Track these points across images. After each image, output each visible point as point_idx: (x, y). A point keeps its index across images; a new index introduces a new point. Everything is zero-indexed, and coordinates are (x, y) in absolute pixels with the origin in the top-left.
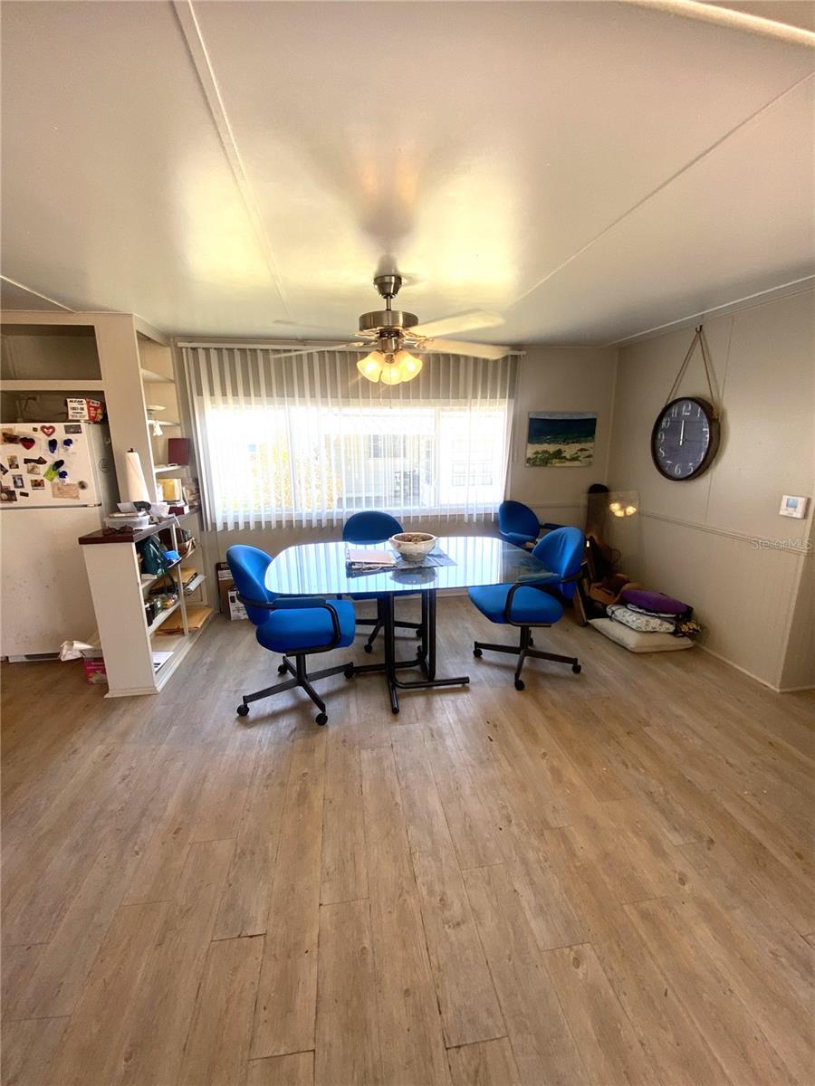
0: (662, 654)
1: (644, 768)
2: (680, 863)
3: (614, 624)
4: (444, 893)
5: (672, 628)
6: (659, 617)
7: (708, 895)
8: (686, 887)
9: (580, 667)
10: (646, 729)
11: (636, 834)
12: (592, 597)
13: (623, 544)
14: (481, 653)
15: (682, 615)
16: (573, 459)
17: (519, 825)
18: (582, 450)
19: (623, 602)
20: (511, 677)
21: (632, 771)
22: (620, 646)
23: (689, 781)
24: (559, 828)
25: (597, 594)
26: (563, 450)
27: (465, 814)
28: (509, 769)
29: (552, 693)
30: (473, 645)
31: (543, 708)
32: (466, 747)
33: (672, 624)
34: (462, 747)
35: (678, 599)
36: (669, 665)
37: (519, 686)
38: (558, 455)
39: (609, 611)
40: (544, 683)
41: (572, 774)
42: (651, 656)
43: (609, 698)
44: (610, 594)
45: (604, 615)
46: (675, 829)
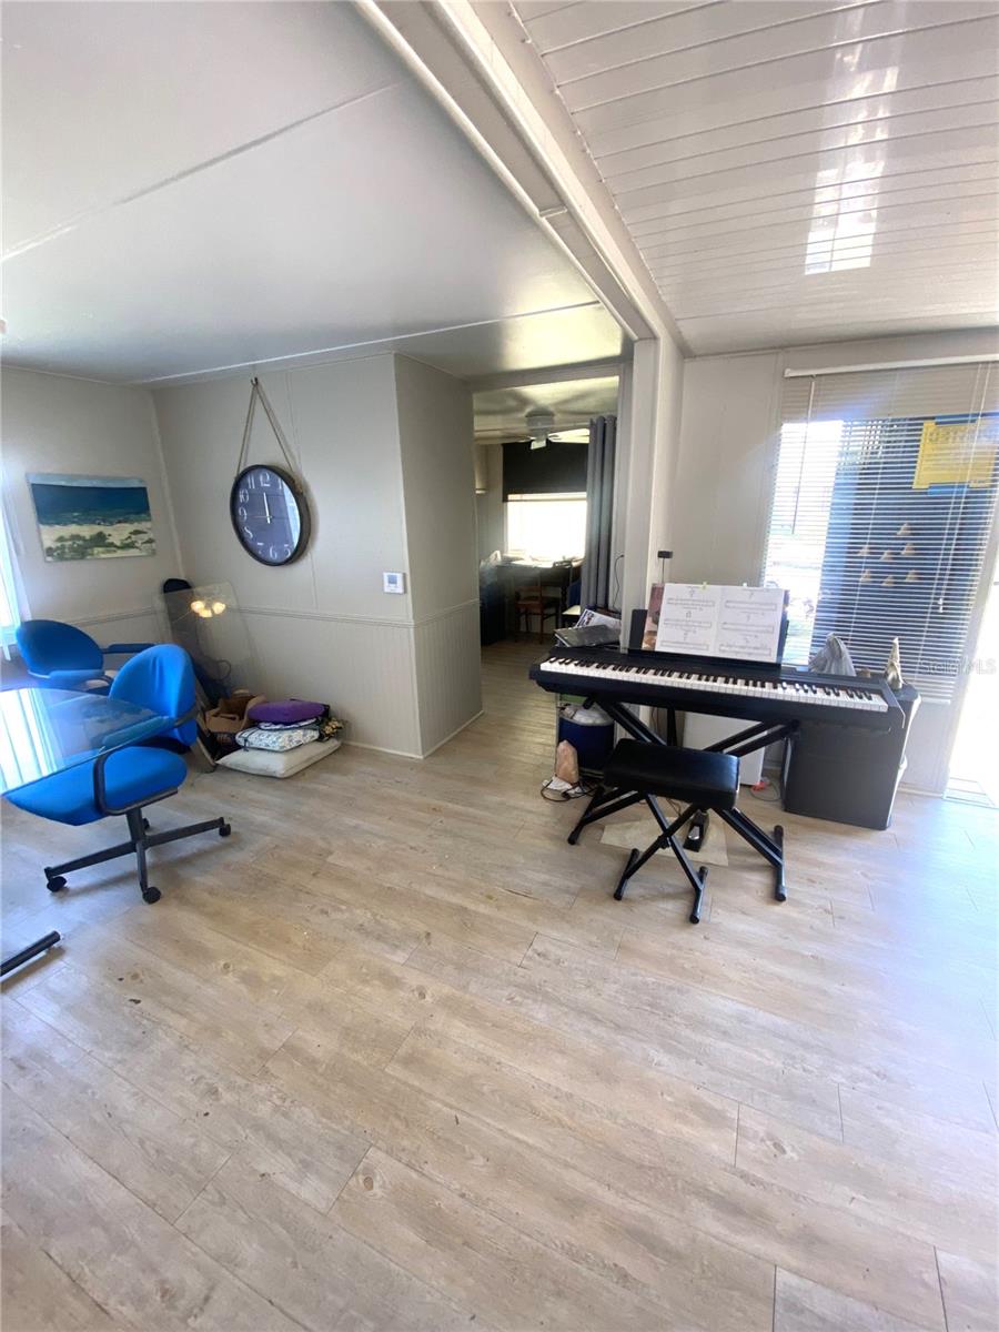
0: (314, 765)
1: (343, 902)
2: (414, 979)
3: (251, 753)
4: (163, 1282)
5: (316, 734)
6: (300, 727)
7: (447, 990)
8: (428, 998)
9: (229, 825)
10: (330, 859)
11: (365, 982)
12: (212, 730)
13: (229, 650)
14: (64, 881)
15: (321, 717)
16: (125, 546)
17: (231, 1087)
18: (137, 532)
19: (254, 724)
20: (134, 890)
21: (334, 915)
22: (268, 778)
23: (389, 888)
24: (284, 1046)
25: (217, 724)
26: (107, 533)
27: (142, 1142)
28: (184, 1022)
29: (202, 880)
30: (44, 875)
31: (199, 907)
32: (96, 1043)
33: (315, 730)
34: (88, 1047)
35: (313, 700)
36: (326, 776)
37: (151, 896)
38: (100, 540)
39: (240, 741)
40: (184, 872)
41: (273, 966)
42: (304, 775)
43: (277, 846)
44: (234, 719)
45: (237, 747)
46: (397, 946)
